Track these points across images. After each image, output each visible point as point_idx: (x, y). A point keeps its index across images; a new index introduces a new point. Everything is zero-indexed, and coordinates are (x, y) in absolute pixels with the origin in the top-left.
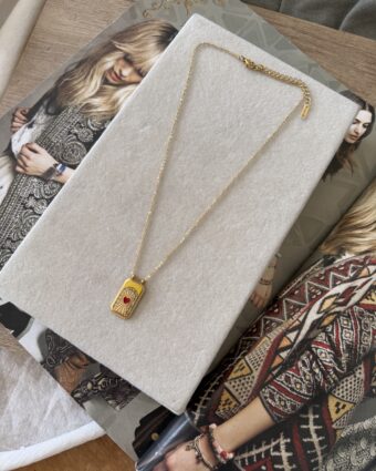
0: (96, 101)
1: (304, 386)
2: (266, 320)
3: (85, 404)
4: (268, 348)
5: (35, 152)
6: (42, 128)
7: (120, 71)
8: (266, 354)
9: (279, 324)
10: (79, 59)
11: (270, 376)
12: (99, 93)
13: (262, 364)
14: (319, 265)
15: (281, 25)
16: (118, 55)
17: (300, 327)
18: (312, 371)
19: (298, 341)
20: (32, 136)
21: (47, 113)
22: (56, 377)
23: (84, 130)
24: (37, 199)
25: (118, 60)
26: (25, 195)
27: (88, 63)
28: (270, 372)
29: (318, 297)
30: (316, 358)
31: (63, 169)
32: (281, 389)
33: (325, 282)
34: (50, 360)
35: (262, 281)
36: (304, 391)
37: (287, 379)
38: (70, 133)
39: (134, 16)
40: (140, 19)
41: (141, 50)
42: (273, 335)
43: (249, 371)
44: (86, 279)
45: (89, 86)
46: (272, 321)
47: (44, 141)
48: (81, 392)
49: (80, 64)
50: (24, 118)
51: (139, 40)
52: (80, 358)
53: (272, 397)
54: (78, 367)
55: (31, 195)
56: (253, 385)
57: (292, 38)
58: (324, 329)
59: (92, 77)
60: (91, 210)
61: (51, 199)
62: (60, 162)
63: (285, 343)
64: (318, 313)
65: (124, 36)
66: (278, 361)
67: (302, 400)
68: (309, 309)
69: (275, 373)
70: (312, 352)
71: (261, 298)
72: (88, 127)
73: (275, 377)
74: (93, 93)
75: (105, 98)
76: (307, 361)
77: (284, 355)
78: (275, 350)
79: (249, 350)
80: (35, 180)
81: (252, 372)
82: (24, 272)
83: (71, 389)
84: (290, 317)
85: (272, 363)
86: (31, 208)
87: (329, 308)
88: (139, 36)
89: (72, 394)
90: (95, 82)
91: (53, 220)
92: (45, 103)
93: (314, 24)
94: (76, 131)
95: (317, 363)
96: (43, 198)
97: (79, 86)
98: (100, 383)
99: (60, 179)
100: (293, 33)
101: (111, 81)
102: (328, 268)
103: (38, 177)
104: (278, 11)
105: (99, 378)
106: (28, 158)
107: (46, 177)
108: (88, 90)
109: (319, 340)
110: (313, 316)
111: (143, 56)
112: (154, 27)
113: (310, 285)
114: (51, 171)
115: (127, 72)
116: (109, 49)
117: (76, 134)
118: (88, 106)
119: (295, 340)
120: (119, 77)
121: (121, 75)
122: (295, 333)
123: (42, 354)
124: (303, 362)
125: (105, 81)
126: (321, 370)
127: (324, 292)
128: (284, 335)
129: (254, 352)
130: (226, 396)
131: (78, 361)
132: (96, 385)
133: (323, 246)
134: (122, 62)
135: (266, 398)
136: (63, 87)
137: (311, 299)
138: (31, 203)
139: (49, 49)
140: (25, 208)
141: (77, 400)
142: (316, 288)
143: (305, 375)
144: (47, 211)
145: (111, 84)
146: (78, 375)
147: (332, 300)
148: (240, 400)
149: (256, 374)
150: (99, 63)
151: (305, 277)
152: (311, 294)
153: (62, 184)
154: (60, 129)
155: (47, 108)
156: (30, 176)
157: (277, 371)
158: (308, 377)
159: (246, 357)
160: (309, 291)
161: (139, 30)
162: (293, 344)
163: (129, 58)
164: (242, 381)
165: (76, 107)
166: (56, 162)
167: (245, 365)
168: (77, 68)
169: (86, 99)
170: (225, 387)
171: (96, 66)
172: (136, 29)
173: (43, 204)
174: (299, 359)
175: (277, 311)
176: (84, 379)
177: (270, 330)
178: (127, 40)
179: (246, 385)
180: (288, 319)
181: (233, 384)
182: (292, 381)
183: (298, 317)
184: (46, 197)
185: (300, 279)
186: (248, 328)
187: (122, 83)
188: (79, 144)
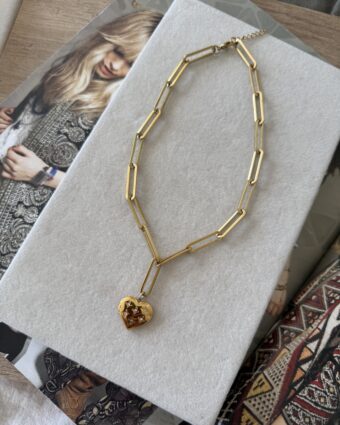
0: (87, 97)
1: (328, 400)
2: (283, 330)
4: (288, 361)
5: (22, 155)
6: (29, 128)
7: (111, 65)
8: (286, 367)
9: (298, 334)
11: (293, 392)
12: (90, 89)
13: (283, 379)
14: (336, 267)
15: (273, 11)
16: (108, 47)
17: (320, 336)
18: (335, 383)
19: (319, 352)
20: (19, 137)
21: (34, 112)
22: (57, 402)
23: (75, 129)
24: (26, 207)
25: (108, 53)
26: (13, 202)
28: (291, 387)
29: (337, 302)
30: (339, 367)
31: (53, 172)
32: (305, 405)
34: (50, 386)
35: (279, 288)
36: (329, 405)
37: (311, 393)
38: (59, 133)
39: (123, 6)
40: (129, 9)
41: (132, 41)
42: (293, 346)
43: (269, 388)
44: (90, 293)
45: (78, 80)
46: (290, 331)
47: (32, 143)
48: (87, 418)
49: (67, 58)
50: (8, 118)
51: (129, 32)
53: (296, 414)
54: (82, 391)
55: (20, 203)
56: (275, 403)
57: (287, 24)
59: (81, 72)
60: (88, 214)
61: (42, 206)
62: (50, 165)
63: (306, 354)
64: (339, 319)
66: (299, 374)
67: (326, 415)
68: (328, 315)
69: (297, 387)
70: (334, 362)
71: (275, 305)
72: (79, 126)
73: (297, 392)
74: (83, 89)
75: (96, 94)
76: (330, 372)
77: (305, 367)
78: (296, 363)
79: (269, 364)
80: (24, 186)
81: (273, 388)
82: (21, 290)
83: (75, 416)
84: (309, 325)
85: (294, 376)
86: (21, 217)
89: (76, 421)
90: (85, 77)
91: (47, 230)
92: (31, 101)
93: (308, 10)
94: (66, 130)
96: (33, 205)
97: (68, 82)
98: (107, 407)
99: (51, 184)
100: (287, 19)
101: (102, 75)
103: (26, 183)
105: (105, 402)
106: (14, 162)
107: (35, 182)
108: (77, 85)
110: (333, 323)
111: (135, 47)
112: (145, 17)
113: (328, 289)
114: (40, 175)
115: (118, 65)
116: (98, 41)
117: (66, 134)
118: (78, 103)
119: (316, 350)
120: (110, 70)
121: (112, 68)
122: (316, 343)
123: (42, 379)
124: (326, 373)
125: (95, 76)
128: (304, 345)
129: (273, 365)
130: (246, 416)
131: (81, 384)
132: (103, 410)
134: (112, 55)
135: (289, 416)
136: (49, 83)
137: (330, 305)
138: (20, 211)
139: (31, 45)
142: (335, 292)
143: (328, 387)
144: (39, 220)
145: (102, 79)
146: (82, 400)
148: (262, 420)
149: (277, 390)
150: (88, 57)
151: (321, 281)
152: (330, 299)
153: (53, 189)
154: (48, 129)
156: (18, 182)
157: (299, 385)
158: (331, 390)
159: (265, 372)
160: (327, 296)
161: (131, 21)
162: (314, 354)
163: (120, 50)
164: (263, 399)
165: (65, 104)
166: (46, 165)
167: (264, 380)
168: (64, 62)
169: (75, 96)
170: (244, 406)
171: (85, 60)
172: (126, 20)
173: (33, 212)
174: (321, 371)
175: (294, 319)
176: (89, 404)
177: (289, 341)
178: (116, 31)
179: (267, 403)
180: (307, 327)
181: (253, 402)
182: (316, 395)
183: (318, 324)
184: (37, 204)
185: (316, 283)
186: (263, 339)
187: (113, 77)
188: (70, 144)
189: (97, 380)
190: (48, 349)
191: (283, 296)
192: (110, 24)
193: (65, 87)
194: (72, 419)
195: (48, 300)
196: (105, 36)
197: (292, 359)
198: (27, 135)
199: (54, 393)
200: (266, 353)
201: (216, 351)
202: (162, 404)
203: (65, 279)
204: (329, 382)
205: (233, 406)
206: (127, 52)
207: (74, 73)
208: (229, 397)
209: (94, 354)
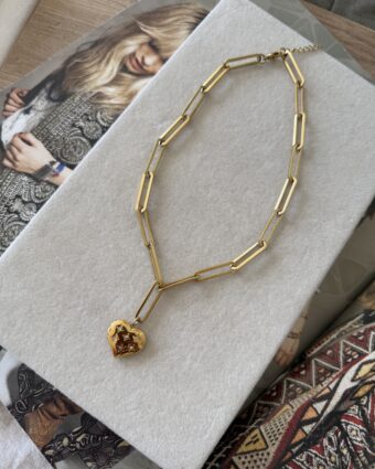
0: (111, 91)
2: (289, 383)
3: (58, 464)
4: (289, 419)
5: (29, 143)
6: (41, 115)
7: (143, 58)
8: (286, 426)
9: (305, 390)
10: (94, 39)
11: (289, 455)
12: (115, 81)
13: (280, 438)
14: (359, 322)
15: (333, 27)
16: (142, 39)
17: (329, 397)
18: (338, 451)
19: (325, 414)
20: (28, 123)
21: (49, 98)
22: (24, 425)
23: (91, 124)
24: (24, 202)
25: (142, 45)
26: (11, 195)
27: (106, 44)
28: (289, 448)
29: (354, 362)
30: (345, 435)
31: (60, 168)
33: (364, 343)
34: (20, 406)
35: (292, 335)
37: (309, 459)
38: (74, 125)
41: (170, 36)
42: (297, 403)
43: (264, 446)
44: (79, 309)
45: (104, 70)
46: (296, 386)
47: (41, 132)
48: (55, 449)
49: (96, 44)
50: (20, 101)
51: (168, 25)
52: (58, 406)
54: (54, 417)
55: (18, 196)
56: (267, 464)
57: (346, 43)
58: (358, 401)
59: (108, 62)
60: (91, 220)
62: (58, 159)
63: (310, 414)
64: (353, 380)
65: (152, 17)
66: (299, 436)
68: (342, 375)
69: (294, 450)
70: (341, 428)
71: (285, 354)
72: (97, 121)
73: (294, 456)
74: (108, 81)
75: (121, 89)
76: (334, 439)
77: (308, 429)
78: (298, 422)
79: (267, 419)
80: (26, 178)
81: (267, 447)
83: (43, 444)
84: (319, 382)
85: (293, 437)
86: (16, 212)
87: (366, 377)
88: (170, 20)
89: (43, 451)
91: (43, 231)
92: (48, 86)
94: (82, 124)
95: (346, 442)
96: (32, 202)
97: (92, 70)
98: (79, 439)
99: (55, 180)
100: (347, 37)
101: (131, 68)
102: (369, 326)
103: (29, 175)
104: (329, 9)
105: (78, 433)
106: (19, 150)
108: (101, 76)
109: (351, 413)
110: (346, 384)
111: (173, 44)
112: (188, 11)
113: (346, 345)
114: (45, 170)
115: (150, 60)
116: (132, 30)
117: (81, 128)
118: (100, 96)
119: (323, 412)
120: (141, 65)
121: (143, 63)
122: (324, 403)
123: (11, 396)
124: (330, 440)
125: (124, 68)
126: (349, 450)
127: (362, 355)
128: (309, 404)
131: (54, 409)
132: (74, 442)
133: (363, 298)
134: (146, 48)
137: (345, 363)
138: (17, 206)
139: (58, 23)
140: (9, 212)
141: (48, 457)
142: (353, 349)
143: (330, 455)
144: (36, 218)
145: (131, 73)
146: (52, 428)
147: (370, 366)
149: (272, 450)
150: (119, 46)
151: (340, 335)
152: (347, 356)
154: (62, 119)
155: (50, 92)
156: (20, 173)
157: (297, 448)
158: (333, 459)
159: (262, 428)
160: (344, 353)
161: (172, 14)
162: (320, 416)
163: (155, 44)
164: (255, 458)
165: (85, 95)
166: (53, 159)
167: (259, 436)
168: (92, 47)
169: (97, 88)
170: (232, 463)
171: (116, 49)
172: (168, 11)
173: (31, 209)
174: (324, 437)
175: (303, 372)
176: (59, 432)
177: (294, 397)
178: (154, 23)
179: (258, 463)
180: (317, 384)
181: (243, 459)
182: (314, 462)
183: (329, 383)
184: (37, 201)
185: (334, 336)
186: (266, 390)
187: (143, 73)
188: (84, 140)
189: (72, 408)
190: (23, 365)
191: (294, 345)
192: (149, 13)
193: (88, 76)
194: (38, 446)
195: (30, 310)
196: (142, 26)
197: (294, 418)
198: (37, 123)
199: (23, 415)
200: (265, 406)
201: (210, 396)
202: (140, 446)
203: (53, 290)
204: (332, 450)
205: (220, 460)
206: (163, 47)
207: (100, 62)
208: (217, 449)
209: (73, 379)
